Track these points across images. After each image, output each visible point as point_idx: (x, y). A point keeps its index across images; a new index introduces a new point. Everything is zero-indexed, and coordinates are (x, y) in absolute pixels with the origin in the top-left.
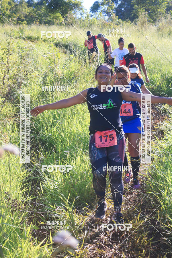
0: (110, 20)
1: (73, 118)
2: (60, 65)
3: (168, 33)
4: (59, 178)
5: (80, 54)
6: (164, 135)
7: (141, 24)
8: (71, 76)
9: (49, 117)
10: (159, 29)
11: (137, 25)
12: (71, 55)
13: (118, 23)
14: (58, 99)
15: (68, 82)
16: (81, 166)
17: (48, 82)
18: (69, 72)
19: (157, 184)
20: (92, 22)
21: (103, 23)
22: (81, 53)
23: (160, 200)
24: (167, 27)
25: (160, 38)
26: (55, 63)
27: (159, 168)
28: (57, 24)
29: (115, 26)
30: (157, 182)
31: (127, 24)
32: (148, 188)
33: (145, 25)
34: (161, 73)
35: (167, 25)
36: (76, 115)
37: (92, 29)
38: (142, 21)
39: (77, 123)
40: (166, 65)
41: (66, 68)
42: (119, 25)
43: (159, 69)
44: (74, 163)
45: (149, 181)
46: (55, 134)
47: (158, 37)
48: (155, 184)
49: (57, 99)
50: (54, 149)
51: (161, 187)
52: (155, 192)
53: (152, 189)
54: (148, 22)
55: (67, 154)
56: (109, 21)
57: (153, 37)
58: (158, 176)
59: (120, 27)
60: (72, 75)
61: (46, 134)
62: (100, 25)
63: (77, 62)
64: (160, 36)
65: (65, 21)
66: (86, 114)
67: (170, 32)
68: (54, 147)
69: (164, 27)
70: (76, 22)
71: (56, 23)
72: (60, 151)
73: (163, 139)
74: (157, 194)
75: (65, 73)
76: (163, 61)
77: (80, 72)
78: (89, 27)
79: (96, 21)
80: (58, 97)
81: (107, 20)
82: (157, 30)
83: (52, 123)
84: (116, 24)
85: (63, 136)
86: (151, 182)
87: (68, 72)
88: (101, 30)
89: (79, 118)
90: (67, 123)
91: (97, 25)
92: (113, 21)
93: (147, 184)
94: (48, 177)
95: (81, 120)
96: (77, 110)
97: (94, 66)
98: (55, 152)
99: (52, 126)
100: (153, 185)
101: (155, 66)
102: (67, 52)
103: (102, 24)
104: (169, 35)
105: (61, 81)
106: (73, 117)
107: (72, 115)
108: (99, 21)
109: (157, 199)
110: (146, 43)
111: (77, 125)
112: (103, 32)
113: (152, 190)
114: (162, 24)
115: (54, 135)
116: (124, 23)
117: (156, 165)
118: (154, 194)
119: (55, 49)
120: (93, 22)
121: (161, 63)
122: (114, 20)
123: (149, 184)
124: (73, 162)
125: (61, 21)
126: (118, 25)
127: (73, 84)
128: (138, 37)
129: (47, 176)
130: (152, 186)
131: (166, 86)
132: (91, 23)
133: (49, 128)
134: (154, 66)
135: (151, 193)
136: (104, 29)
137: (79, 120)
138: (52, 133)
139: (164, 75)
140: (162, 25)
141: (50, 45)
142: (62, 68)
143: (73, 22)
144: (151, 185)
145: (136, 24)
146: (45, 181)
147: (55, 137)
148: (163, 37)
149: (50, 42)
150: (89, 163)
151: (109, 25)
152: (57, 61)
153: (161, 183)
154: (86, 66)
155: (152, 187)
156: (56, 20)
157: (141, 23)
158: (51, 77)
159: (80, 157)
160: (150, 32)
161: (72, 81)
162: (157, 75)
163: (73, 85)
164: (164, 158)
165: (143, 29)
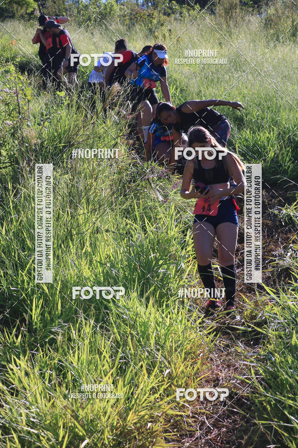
0: (150, 4)
1: (68, 246)
2: (32, 117)
3: (291, 31)
4: (38, 396)
5: (80, 90)
6: (290, 279)
7: (225, 12)
8: (60, 143)
9: (8, 247)
10: (268, 23)
11: (214, 14)
12: (58, 93)
13: (170, 11)
14: (30, 201)
15: (53, 158)
16: (91, 363)
17: (3, 158)
18: (56, 134)
19: (280, 402)
20: (105, 9)
21: (134, 13)
22: (82, 87)
23: (289, 441)
24: (288, 17)
25: (272, 45)
26: (19, 113)
27: (283, 360)
28: (22, 16)
29: (163, 17)
30: (279, 397)
31: (191, 12)
32: (258, 410)
33: (234, 14)
34: (279, 129)
35: (286, 12)
36: (75, 237)
37: (106, 27)
38: (227, 6)
39: (79, 257)
40: (290, 110)
41: (47, 124)
42: (173, 15)
43: (273, 120)
44: (74, 356)
45: (261, 395)
46: (26, 286)
47: (268, 42)
48: (275, 400)
49: (27, 199)
50: (25, 325)
51: (291, 407)
52: (276, 422)
53: (268, 414)
54: (242, 6)
55: (58, 334)
56: (148, 7)
57: (255, 42)
58: (281, 380)
59: (176, 19)
60: (63, 141)
61: (4, 287)
62: (127, 17)
63: (74, 109)
64: (272, 39)
65: (40, 10)
66: (99, 236)
67: (296, 28)
68: (23, 320)
69: (279, 17)
70: (67, 10)
71: (20, 14)
72: (38, 328)
73: (290, 290)
74: (280, 427)
75: (45, 136)
76: (282, 99)
77: (81, 132)
78: (100, 21)
79: (116, 8)
80: (29, 196)
81: (143, 5)
82: (265, 24)
83: (17, 259)
84: (165, 14)
85: (47, 291)
86: (266, 396)
87: (53, 134)
88: (129, 28)
89: (83, 245)
90: (54, 259)
91: (119, 16)
92: (157, 7)
93: (257, 401)
94: (12, 394)
95: (89, 249)
96: (78, 226)
97: (115, 116)
98: (28, 332)
99: (16, 266)
100: (269, 403)
101: (263, 112)
102: (49, 84)
103: (131, 14)
104: (294, 35)
105: (36, 156)
106: (68, 243)
107: (66, 237)
108: (122, 7)
109: (281, 437)
110: (238, 58)
111: (80, 264)
112: (134, 32)
113: (269, 416)
114: (276, 10)
115: (23, 289)
116: (184, 11)
117: (276, 354)
118: (274, 424)
119: (20, 79)
120: (108, 10)
121: (276, 103)
122: (160, 4)
123: (261, 403)
124: (72, 355)
125: (32, 10)
126: (169, 15)
127: (67, 162)
128: (220, 44)
129: (9, 392)
130: (268, 406)
131: (290, 160)
132: (104, 12)
133: (10, 272)
134: (260, 111)
135: (265, 424)
136: (138, 27)
137: (84, 251)
138: (17, 284)
139: (284, 133)
140: (274, 12)
141: (6, 68)
142: (39, 124)
143: (60, 10)
144: (265, 404)
145: (213, 12)
146: (5, 405)
147: (26, 295)
148: (279, 42)
149: (7, 61)
150: (112, 355)
151: (148, 16)
152: (25, 108)
153: (289, 398)
154: (95, 117)
155: (269, 409)
156: (19, 8)
157: (225, 9)
158: (13, 146)
159: (89, 341)
160: (246, 30)
161: (63, 156)
162: (269, 133)
163: (65, 164)
164: (294, 336)
165: (231, 23)
